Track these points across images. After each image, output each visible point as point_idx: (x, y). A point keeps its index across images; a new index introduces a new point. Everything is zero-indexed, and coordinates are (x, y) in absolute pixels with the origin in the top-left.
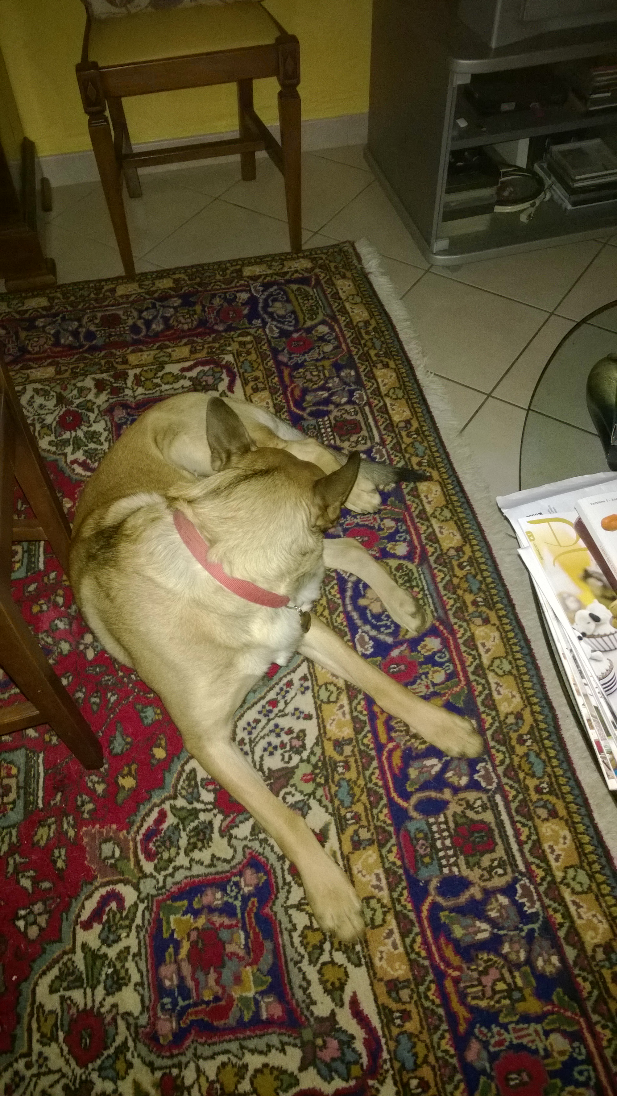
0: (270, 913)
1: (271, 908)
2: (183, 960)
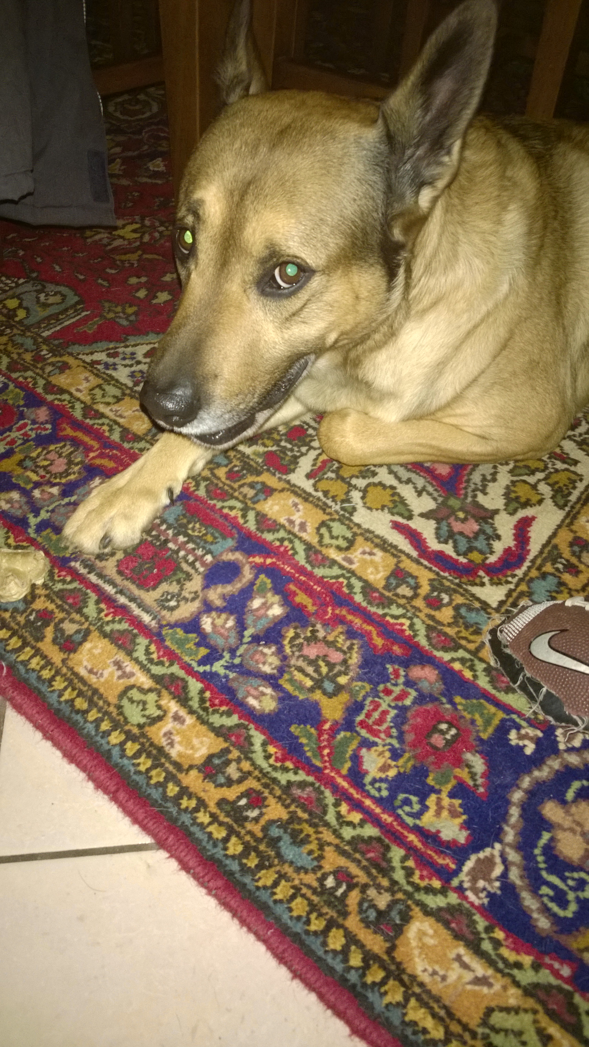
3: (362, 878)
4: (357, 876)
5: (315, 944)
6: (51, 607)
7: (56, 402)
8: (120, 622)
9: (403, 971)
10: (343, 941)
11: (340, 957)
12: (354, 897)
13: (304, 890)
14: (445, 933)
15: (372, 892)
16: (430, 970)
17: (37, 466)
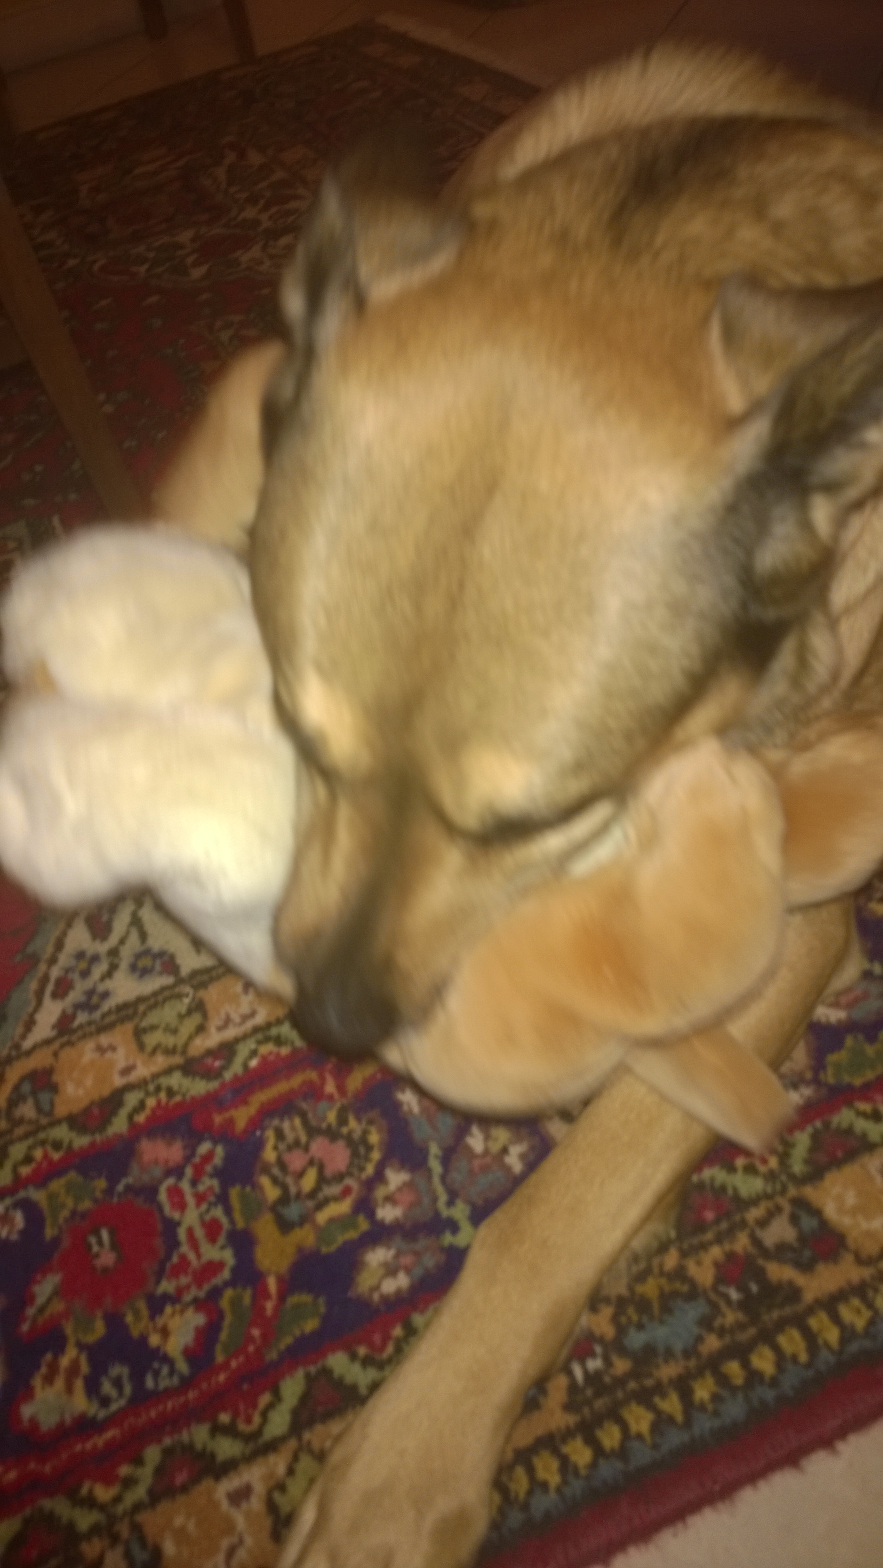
6: (717, 1252)
7: (141, 1118)
17: (313, 1194)
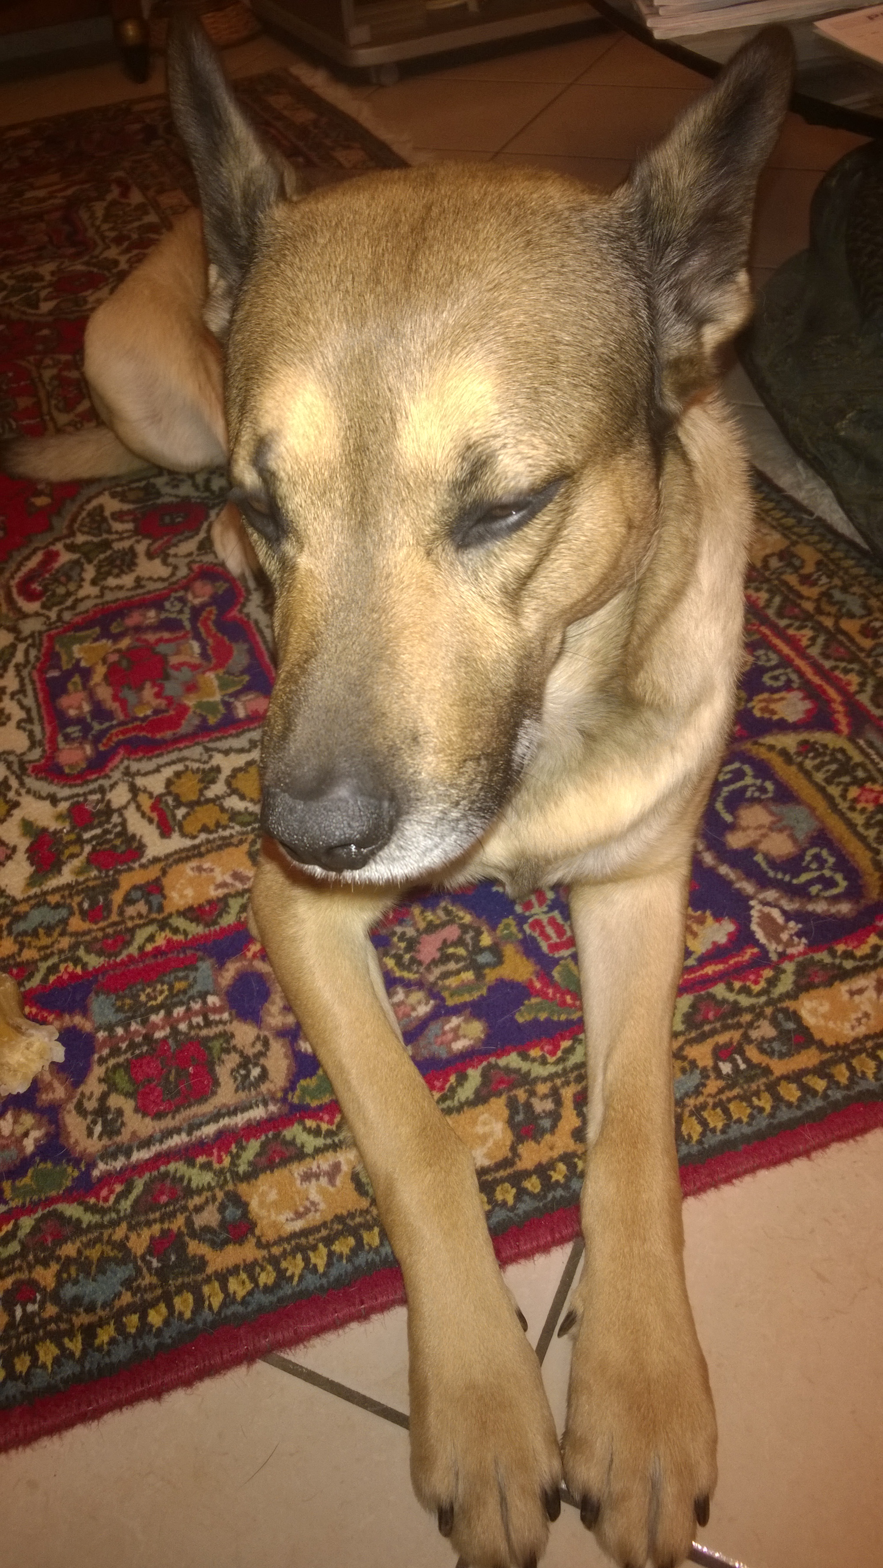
0: (238, 616)
1: (240, 611)
2: (96, 685)
3: (735, 1035)
4: (731, 1039)
5: (784, 1114)
6: (156, 1228)
8: (242, 1148)
9: (846, 1047)
10: (794, 1086)
11: (809, 1097)
12: (752, 1053)
13: (724, 1097)
14: (821, 991)
15: (754, 1034)
16: (854, 1023)
